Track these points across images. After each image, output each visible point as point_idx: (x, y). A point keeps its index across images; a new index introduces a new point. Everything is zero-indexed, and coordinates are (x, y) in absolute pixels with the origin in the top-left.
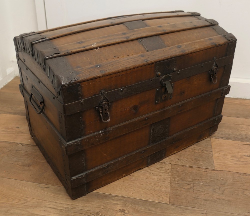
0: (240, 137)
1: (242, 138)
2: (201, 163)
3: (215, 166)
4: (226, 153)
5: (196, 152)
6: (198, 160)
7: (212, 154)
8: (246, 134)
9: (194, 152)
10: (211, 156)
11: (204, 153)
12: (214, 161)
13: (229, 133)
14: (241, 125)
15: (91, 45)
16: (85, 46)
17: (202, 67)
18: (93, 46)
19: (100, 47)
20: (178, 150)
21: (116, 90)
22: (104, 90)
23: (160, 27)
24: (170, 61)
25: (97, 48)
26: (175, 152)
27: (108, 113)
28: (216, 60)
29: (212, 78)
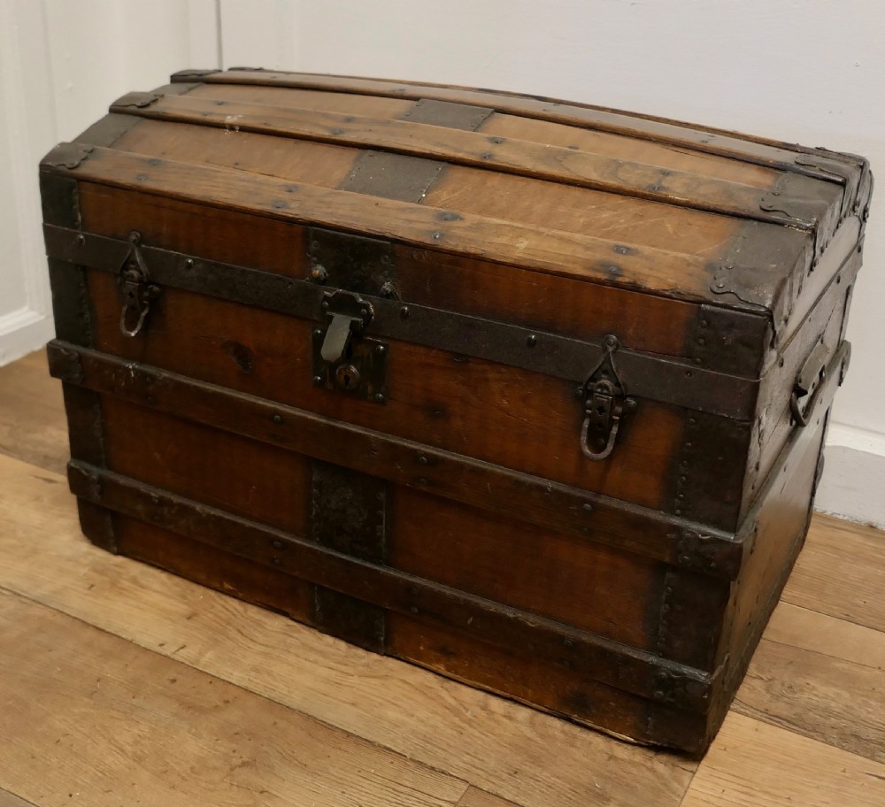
4: (758, 794)
5: (616, 759)
6: (602, 798)
7: (687, 783)
9: (607, 757)
10: (674, 793)
13: (833, 704)
15: (225, 115)
16: (211, 114)
17: (531, 344)
18: (229, 120)
19: (244, 129)
20: (456, 673)
21: (173, 252)
22: (138, 234)
23: (497, 142)
24: (364, 244)
25: (232, 128)
26: (442, 668)
27: (144, 313)
28: (620, 351)
29: (586, 423)
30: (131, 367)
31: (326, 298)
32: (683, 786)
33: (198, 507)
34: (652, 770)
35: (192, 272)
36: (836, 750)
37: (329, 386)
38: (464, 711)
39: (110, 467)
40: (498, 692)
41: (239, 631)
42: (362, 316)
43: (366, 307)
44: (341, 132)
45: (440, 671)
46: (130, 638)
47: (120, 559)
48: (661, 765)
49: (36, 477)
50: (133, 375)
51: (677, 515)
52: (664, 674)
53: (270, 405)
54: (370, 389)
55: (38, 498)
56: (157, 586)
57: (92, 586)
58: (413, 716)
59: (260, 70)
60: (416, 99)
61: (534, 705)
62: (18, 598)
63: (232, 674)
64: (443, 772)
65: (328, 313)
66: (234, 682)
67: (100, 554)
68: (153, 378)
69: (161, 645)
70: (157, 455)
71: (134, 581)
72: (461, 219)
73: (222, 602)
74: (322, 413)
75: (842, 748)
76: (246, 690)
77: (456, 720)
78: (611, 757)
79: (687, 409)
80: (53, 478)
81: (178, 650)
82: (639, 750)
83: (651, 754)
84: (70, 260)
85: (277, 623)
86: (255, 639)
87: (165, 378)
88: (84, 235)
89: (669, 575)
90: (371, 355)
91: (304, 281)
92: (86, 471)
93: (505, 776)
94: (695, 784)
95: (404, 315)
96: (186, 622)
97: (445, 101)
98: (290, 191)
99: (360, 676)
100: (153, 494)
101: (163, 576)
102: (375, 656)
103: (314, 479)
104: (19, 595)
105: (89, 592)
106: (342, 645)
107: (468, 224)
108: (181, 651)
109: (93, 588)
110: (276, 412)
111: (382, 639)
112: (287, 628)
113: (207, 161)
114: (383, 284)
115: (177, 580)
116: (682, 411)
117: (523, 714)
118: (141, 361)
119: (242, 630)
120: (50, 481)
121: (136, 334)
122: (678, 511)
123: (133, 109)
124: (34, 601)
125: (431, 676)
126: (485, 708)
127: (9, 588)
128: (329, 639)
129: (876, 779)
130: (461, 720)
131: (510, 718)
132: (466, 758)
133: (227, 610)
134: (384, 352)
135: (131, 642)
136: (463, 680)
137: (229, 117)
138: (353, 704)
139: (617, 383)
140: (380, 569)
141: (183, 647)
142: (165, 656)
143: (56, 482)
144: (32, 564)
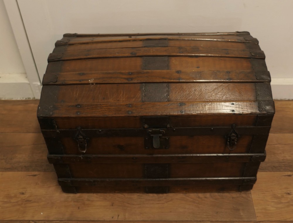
0: (277, 165)
2: (242, 214)
3: (257, 215)
4: (265, 192)
6: (238, 210)
10: (250, 201)
12: (255, 208)
14: (276, 145)
17: (212, 130)
19: (97, 83)
20: (188, 192)
21: (94, 129)
23: (179, 73)
25: (92, 84)
26: (184, 192)
27: (86, 145)
28: (236, 127)
29: (228, 143)
31: (150, 132)
32: (250, 198)
33: (107, 180)
34: (243, 197)
35: (102, 133)
36: (273, 173)
37: (151, 148)
38: (195, 201)
39: (73, 178)
41: (128, 203)
43: (163, 132)
44: (131, 79)
46: (103, 220)
47: (78, 195)
48: (243, 194)
49: (29, 176)
50: (82, 158)
53: (131, 156)
54: (164, 147)
56: (96, 199)
57: (79, 208)
58: (186, 208)
63: (137, 218)
64: (203, 221)
65: (151, 135)
66: (139, 220)
67: (71, 195)
69: (113, 218)
70: (91, 172)
71: (88, 200)
72: (186, 104)
73: (117, 196)
75: (274, 171)
76: (144, 221)
77: (195, 204)
78: (233, 198)
83: (240, 193)
86: (133, 204)
87: (94, 157)
88: (59, 130)
90: (164, 141)
91: (141, 129)
92: (65, 180)
93: (215, 215)
94: (253, 196)
95: (174, 131)
96: (112, 207)
98: (129, 107)
99: (166, 203)
100: (91, 180)
101: (95, 195)
102: (165, 195)
103: (145, 167)
104: (62, 221)
105: (79, 210)
106: (155, 195)
108: (119, 217)
109: (80, 208)
110: (134, 157)
114: (167, 125)
115: (99, 194)
116: (253, 135)
118: (84, 154)
120: (35, 175)
123: (52, 83)
124: (67, 220)
125: (181, 194)
126: (199, 198)
127: (57, 219)
128: (151, 195)
129: (283, 177)
131: (206, 198)
132: (205, 214)
133: (120, 198)
134: (168, 139)
137: (90, 81)
138: (171, 212)
139: (237, 134)
140: (167, 179)
141: (119, 216)
142: (116, 221)
143: (37, 175)
144: (56, 208)
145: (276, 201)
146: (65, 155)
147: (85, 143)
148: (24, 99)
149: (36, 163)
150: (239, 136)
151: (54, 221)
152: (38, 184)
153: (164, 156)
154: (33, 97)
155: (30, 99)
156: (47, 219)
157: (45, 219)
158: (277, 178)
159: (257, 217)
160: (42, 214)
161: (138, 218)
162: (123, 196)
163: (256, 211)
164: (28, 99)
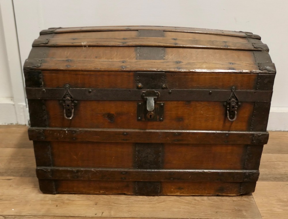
0: (279, 176)
1: (282, 178)
2: (245, 214)
3: (262, 215)
4: (269, 197)
5: (235, 201)
6: (240, 211)
7: (253, 200)
8: (284, 172)
9: (232, 201)
10: (253, 204)
11: (244, 200)
12: (259, 209)
13: (266, 173)
14: (276, 162)
15: (81, 42)
16: (75, 43)
17: (210, 94)
18: (83, 44)
19: (90, 46)
20: (183, 193)
21: (83, 89)
22: (68, 85)
23: (175, 40)
24: (156, 74)
25: (85, 46)
26: (178, 194)
27: (73, 111)
28: (236, 91)
29: (228, 112)
30: (66, 130)
31: (143, 93)
32: (253, 201)
33: (92, 170)
35: (92, 94)
37: (144, 120)
38: (191, 203)
39: (54, 166)
40: (197, 195)
42: (157, 96)
43: (158, 93)
44: (126, 43)
45: (178, 195)
46: (84, 216)
47: (57, 195)
49: (3, 180)
50: (67, 132)
51: (251, 131)
52: (247, 174)
53: (122, 130)
54: (158, 117)
55: (10, 186)
56: (77, 199)
57: (57, 206)
58: (180, 208)
59: (60, 28)
60: (137, 30)
61: (208, 195)
62: (37, 217)
63: (124, 215)
65: (145, 97)
66: (126, 217)
67: (49, 196)
68: (75, 132)
69: (96, 214)
70: (75, 157)
71: (69, 200)
72: (182, 62)
73: (101, 197)
74: (140, 129)
75: (276, 181)
77: (191, 205)
78: (233, 201)
79: (255, 102)
80: (10, 178)
81: (102, 214)
82: (237, 197)
83: (241, 197)
84: (39, 99)
85: (123, 197)
86: (121, 204)
87: (80, 131)
88: (45, 89)
89: (248, 147)
90: (159, 107)
91: (134, 89)
92: (45, 169)
93: (215, 214)
94: (255, 200)
95: (170, 93)
96: (96, 206)
97: (149, 30)
98: (123, 63)
99: (158, 203)
100: (74, 170)
101: (76, 196)
102: (156, 197)
103: (137, 150)
105: (57, 208)
106: (145, 197)
107: (185, 63)
109: (58, 206)
110: (124, 132)
111: (159, 191)
112: (126, 198)
113: (85, 58)
114: (162, 85)
115: (82, 195)
116: (254, 103)
117: (205, 198)
118: (69, 127)
119: (114, 202)
121: (72, 118)
122: (251, 130)
123: (43, 45)
124: (42, 216)
125: (175, 197)
126: (195, 200)
127: (30, 215)
129: (287, 185)
130: (193, 205)
131: (203, 200)
132: (203, 213)
133: (105, 199)
134: (163, 105)
135: (86, 217)
136: (185, 195)
137: (82, 43)
138: (163, 211)
139: (237, 99)
140: (160, 170)
141: (103, 213)
142: (100, 217)
143: (12, 179)
144: (30, 205)
145: (281, 204)
146: (48, 128)
147: (72, 108)
148: (6, 124)
149: (12, 170)
150: (240, 103)
151: (27, 216)
152: (13, 186)
153: (158, 131)
154: (16, 123)
155: (12, 125)
156: (18, 214)
157: (16, 214)
158: (280, 186)
159: (263, 216)
160: (13, 210)
161: (126, 215)
162: (108, 197)
163: (261, 212)
164: (10, 125)
